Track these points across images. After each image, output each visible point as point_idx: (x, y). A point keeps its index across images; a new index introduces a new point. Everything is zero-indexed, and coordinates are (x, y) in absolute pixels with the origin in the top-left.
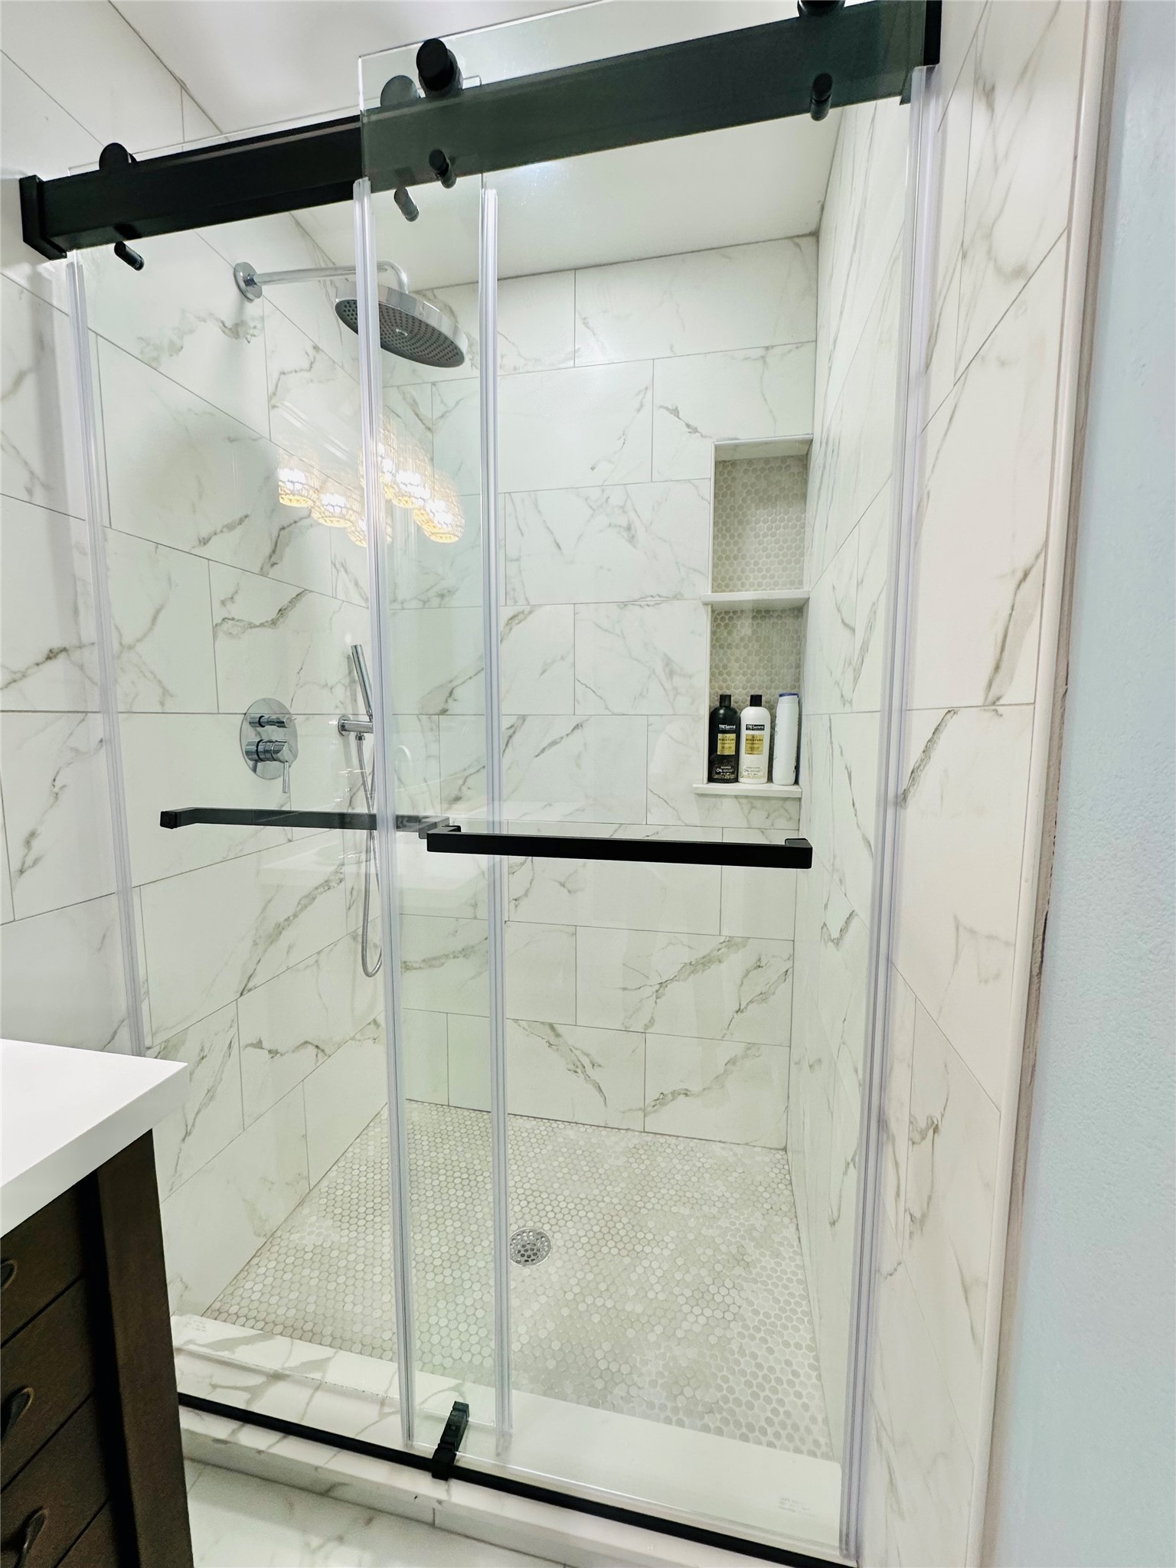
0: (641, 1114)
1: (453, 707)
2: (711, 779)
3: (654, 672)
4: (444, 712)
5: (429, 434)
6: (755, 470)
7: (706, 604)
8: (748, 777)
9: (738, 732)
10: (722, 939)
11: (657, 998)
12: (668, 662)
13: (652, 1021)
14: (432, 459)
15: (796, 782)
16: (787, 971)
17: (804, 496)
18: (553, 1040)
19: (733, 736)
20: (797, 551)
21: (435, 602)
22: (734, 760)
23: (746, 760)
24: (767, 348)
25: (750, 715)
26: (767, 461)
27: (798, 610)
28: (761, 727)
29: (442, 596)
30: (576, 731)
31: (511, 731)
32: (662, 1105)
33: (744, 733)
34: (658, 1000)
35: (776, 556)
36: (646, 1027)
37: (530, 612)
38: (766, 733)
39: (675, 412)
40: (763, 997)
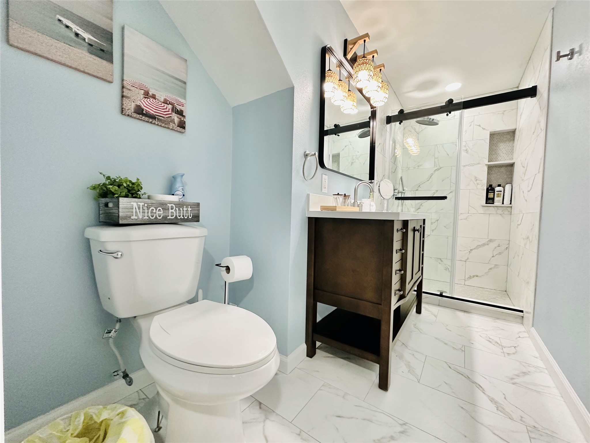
0: (464, 280)
1: (419, 189)
2: (486, 203)
3: (472, 180)
4: (417, 190)
5: (418, 135)
6: (500, 135)
7: (486, 165)
8: (497, 203)
9: (494, 193)
10: (488, 240)
11: (470, 253)
12: (476, 178)
13: (468, 259)
14: (418, 139)
15: (511, 204)
16: (507, 248)
17: (514, 140)
18: (440, 262)
19: (493, 193)
20: (512, 152)
21: (417, 167)
22: (493, 199)
23: (496, 199)
24: (504, 111)
25: (497, 189)
26: (503, 133)
27: (512, 165)
28: (501, 191)
29: (419, 166)
30: (451, 193)
31: (434, 194)
32: (470, 278)
33: (496, 193)
34: (470, 254)
35: (506, 153)
36: (466, 260)
37: (440, 169)
38: (502, 193)
39: (480, 126)
40: (500, 253)
